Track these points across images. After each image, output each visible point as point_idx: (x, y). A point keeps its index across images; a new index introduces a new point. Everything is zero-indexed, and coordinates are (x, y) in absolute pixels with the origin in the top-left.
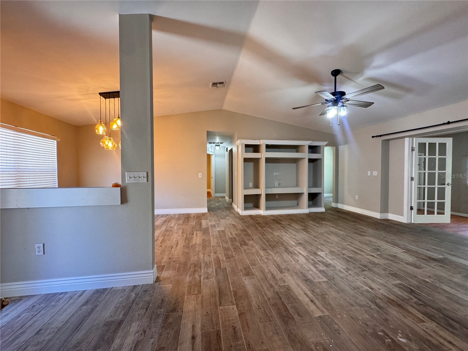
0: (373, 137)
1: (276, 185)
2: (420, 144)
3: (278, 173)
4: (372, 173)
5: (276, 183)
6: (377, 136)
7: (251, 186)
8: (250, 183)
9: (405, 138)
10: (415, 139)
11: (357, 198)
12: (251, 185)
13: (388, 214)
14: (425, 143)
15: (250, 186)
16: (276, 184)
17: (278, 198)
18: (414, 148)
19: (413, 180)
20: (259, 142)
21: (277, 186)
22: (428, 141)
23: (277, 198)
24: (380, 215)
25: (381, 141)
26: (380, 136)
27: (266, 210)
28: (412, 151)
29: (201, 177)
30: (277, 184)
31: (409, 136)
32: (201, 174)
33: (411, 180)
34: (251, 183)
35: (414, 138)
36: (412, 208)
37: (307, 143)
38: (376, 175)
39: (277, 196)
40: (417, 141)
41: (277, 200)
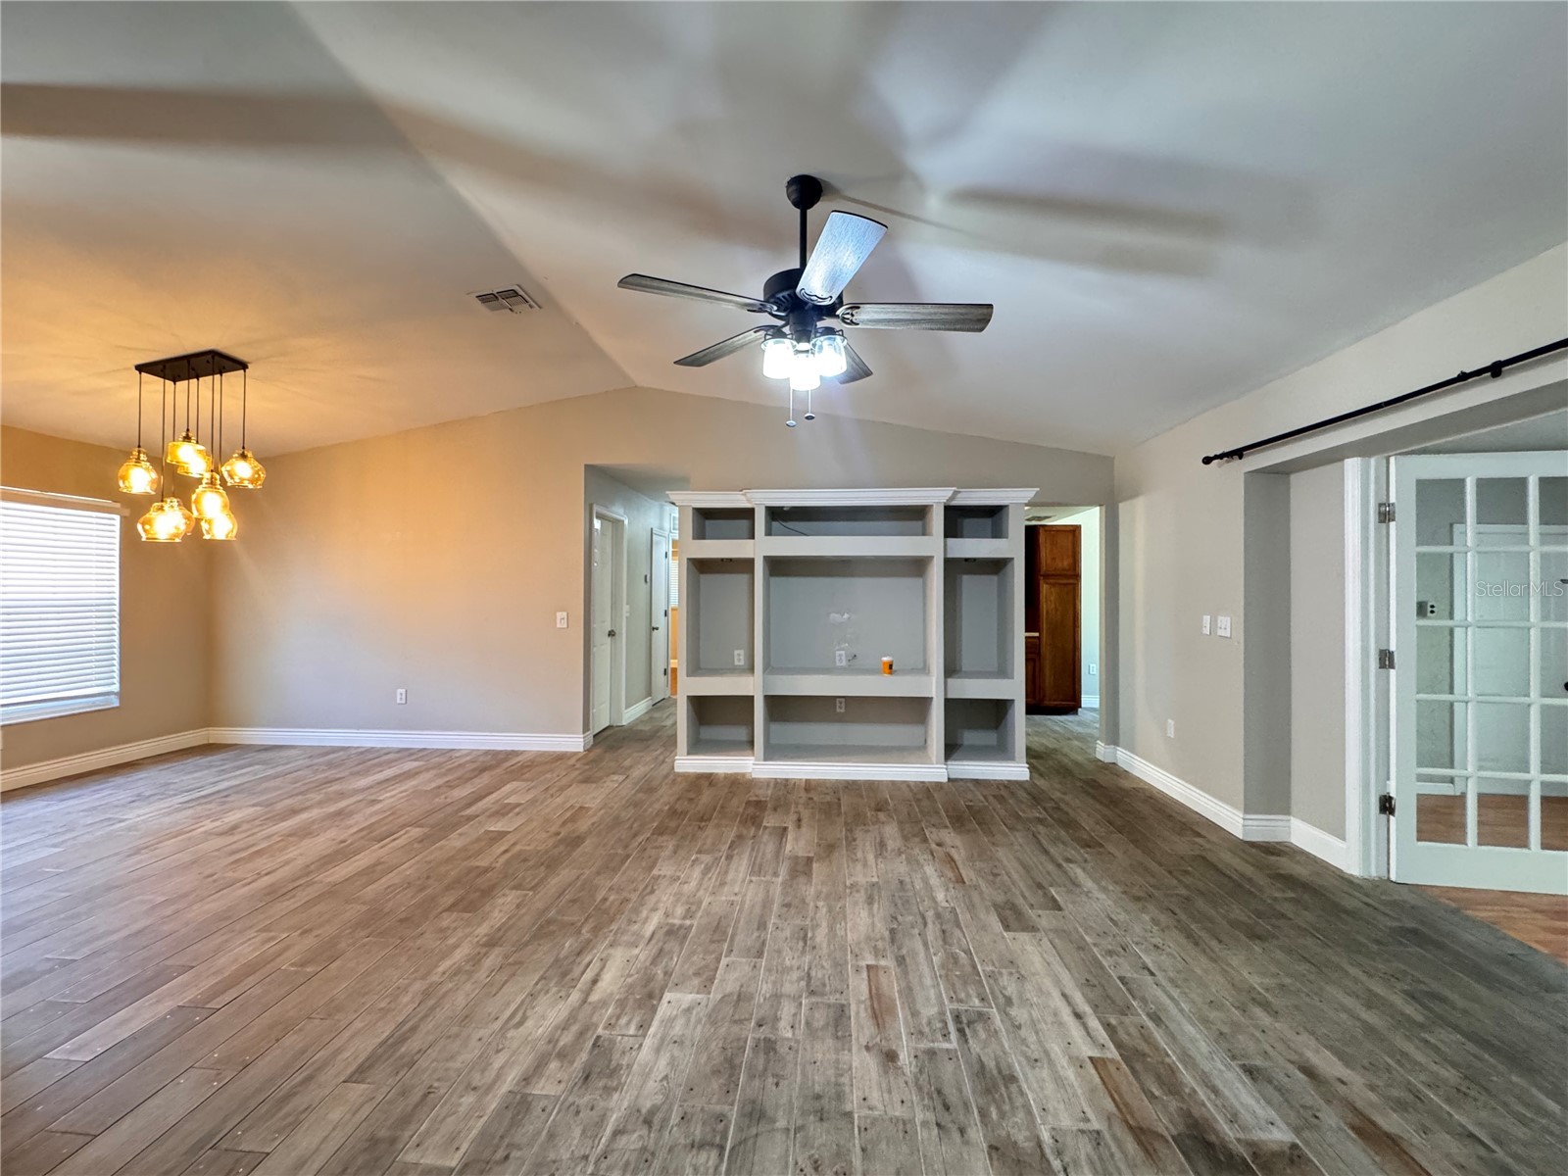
0: (1207, 460)
1: (841, 660)
2: (1425, 487)
3: (846, 616)
4: (1214, 626)
5: (838, 653)
6: (1220, 457)
7: (742, 663)
8: (736, 652)
9: (1346, 461)
10: (1396, 463)
11: (1171, 733)
12: (742, 657)
13: (1289, 821)
14: (1461, 482)
15: (736, 663)
16: (837, 658)
17: (843, 710)
18: (1393, 504)
19: (1393, 668)
20: (743, 498)
21: (844, 663)
22: (1472, 469)
23: (838, 710)
24: (1241, 821)
25: (1243, 475)
26: (1239, 453)
27: (765, 760)
28: (1381, 522)
29: (565, 626)
30: (843, 658)
31: (1364, 448)
32: (565, 614)
33: (1382, 666)
34: (742, 652)
35: (1392, 459)
36: (1387, 805)
37: (936, 498)
38: (1228, 633)
39: (841, 703)
40: (1404, 474)
41: (841, 719)
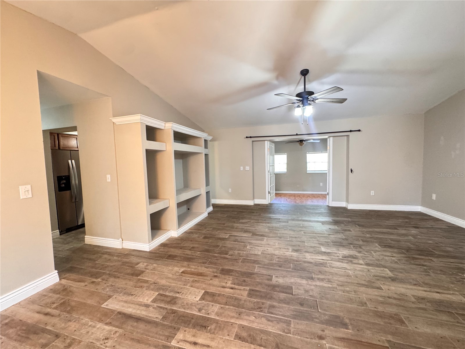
0: (247, 137)
4: (244, 168)
6: (249, 137)
9: (266, 141)
11: (230, 191)
24: (253, 202)
25: (251, 141)
26: (251, 137)
27: (179, 228)
36: (269, 192)
37: (204, 136)
38: (248, 170)
